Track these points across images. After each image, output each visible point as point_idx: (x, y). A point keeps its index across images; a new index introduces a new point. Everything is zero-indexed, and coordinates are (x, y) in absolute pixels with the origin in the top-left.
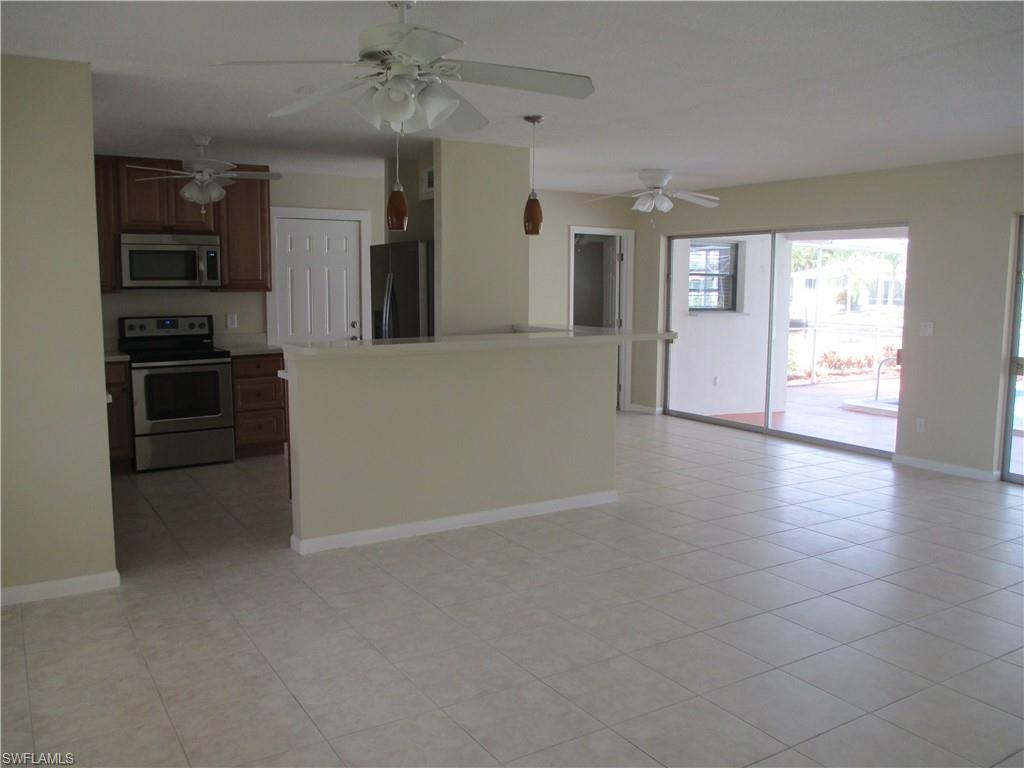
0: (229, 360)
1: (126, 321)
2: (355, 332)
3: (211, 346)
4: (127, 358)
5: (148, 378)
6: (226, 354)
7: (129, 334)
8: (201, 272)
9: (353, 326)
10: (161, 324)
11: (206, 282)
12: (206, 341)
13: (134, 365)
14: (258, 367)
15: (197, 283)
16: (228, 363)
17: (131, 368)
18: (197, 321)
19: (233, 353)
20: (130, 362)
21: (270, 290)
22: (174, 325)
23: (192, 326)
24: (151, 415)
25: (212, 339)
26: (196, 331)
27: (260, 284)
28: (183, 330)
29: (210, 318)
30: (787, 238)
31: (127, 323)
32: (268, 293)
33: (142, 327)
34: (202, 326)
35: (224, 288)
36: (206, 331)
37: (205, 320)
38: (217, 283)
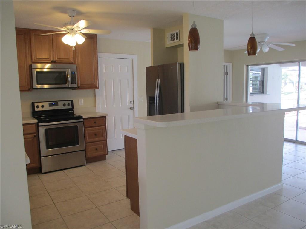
0: (83, 120)
1: (35, 103)
2: (131, 105)
3: (73, 113)
4: (36, 121)
5: (46, 130)
6: (81, 117)
7: (36, 109)
8: (68, 81)
9: (131, 103)
10: (51, 105)
11: (71, 85)
12: (70, 111)
13: (40, 124)
14: (95, 123)
15: (66, 85)
16: (82, 121)
17: (38, 126)
18: (66, 103)
19: (84, 117)
20: (38, 123)
21: (98, 88)
22: (57, 104)
23: (64, 105)
24: (48, 147)
25: (73, 110)
26: (67, 107)
27: (93, 86)
28: (60, 107)
29: (72, 101)
30: (281, 66)
31: (36, 104)
32: (96, 90)
33: (43, 106)
34: (69, 105)
35: (78, 88)
36: (70, 107)
37: (70, 102)
38: (76, 86)
